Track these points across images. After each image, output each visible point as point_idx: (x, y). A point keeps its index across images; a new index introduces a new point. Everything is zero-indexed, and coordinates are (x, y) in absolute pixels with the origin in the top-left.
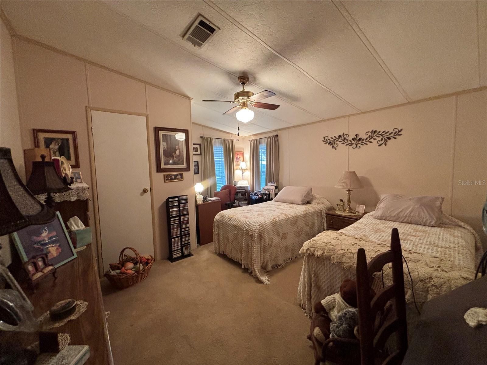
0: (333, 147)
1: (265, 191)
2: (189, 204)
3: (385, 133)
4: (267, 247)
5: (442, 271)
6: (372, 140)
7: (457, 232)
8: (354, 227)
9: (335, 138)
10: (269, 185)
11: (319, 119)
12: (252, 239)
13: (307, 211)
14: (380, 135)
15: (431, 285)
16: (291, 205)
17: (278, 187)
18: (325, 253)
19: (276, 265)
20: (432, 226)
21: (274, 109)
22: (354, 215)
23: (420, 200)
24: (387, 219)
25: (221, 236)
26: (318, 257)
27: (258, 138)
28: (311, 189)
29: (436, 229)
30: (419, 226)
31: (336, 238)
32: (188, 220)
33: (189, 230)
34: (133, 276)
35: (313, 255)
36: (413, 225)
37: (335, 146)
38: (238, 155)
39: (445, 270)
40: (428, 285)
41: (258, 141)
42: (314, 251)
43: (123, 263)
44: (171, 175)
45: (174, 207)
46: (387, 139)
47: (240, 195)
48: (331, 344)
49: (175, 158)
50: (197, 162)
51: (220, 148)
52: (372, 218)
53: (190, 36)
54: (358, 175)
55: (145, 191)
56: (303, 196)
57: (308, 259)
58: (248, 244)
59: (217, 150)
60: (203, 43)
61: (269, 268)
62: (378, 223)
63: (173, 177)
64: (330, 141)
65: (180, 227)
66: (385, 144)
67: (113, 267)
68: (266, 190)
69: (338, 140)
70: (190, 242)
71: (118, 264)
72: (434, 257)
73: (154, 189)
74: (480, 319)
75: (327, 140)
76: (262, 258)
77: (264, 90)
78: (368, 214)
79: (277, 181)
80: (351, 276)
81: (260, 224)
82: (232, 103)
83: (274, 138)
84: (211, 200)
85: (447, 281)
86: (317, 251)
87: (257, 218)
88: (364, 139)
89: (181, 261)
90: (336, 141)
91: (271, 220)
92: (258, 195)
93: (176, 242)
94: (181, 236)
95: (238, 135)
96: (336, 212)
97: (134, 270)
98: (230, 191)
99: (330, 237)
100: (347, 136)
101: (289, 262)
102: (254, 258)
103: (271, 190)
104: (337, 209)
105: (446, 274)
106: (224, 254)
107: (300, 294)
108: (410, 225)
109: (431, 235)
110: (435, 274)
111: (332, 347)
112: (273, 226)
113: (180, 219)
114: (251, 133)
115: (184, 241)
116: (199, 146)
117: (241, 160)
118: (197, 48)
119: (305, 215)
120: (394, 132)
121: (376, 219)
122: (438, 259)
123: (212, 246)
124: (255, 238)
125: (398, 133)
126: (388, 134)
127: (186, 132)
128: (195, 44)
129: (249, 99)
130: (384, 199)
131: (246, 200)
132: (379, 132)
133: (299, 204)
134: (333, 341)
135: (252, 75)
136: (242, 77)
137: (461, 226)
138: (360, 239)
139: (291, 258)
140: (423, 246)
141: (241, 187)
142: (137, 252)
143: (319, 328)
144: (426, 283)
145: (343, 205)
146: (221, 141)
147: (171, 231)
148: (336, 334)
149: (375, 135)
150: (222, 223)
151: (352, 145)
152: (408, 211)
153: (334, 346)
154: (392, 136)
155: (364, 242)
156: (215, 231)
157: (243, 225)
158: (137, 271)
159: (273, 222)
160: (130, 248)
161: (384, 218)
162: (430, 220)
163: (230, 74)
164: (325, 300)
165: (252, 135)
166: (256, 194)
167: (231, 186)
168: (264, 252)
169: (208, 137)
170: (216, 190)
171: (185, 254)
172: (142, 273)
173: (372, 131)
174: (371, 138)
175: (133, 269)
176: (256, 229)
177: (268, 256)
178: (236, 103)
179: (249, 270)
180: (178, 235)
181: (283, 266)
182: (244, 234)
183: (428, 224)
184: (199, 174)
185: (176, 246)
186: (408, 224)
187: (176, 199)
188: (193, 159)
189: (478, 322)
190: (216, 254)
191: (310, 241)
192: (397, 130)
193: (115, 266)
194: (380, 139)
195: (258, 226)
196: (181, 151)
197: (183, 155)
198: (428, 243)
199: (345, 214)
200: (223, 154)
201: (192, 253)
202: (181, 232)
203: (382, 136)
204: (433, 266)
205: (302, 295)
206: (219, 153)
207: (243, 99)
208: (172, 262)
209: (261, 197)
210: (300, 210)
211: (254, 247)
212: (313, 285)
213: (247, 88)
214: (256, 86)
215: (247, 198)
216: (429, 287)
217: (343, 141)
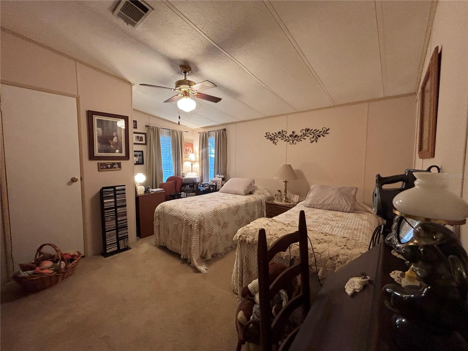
0: (274, 142)
1: (212, 182)
2: (127, 195)
3: (316, 131)
4: (206, 236)
5: (347, 249)
6: (305, 137)
7: (365, 216)
8: (287, 215)
9: (275, 134)
10: (217, 177)
11: (262, 116)
12: (191, 229)
13: (248, 201)
14: (312, 133)
15: (337, 262)
16: (235, 196)
17: (225, 179)
18: (255, 239)
19: (216, 254)
20: (349, 212)
21: (216, 102)
22: (289, 204)
23: (340, 190)
24: (315, 207)
25: (161, 227)
26: (249, 243)
27: (207, 130)
28: (254, 181)
29: (351, 214)
30: (339, 212)
31: (267, 224)
32: (126, 212)
33: (127, 222)
34: (51, 276)
35: (245, 241)
36: (334, 212)
37: (276, 141)
38: (187, 147)
39: (349, 248)
40: (335, 262)
41: (207, 133)
42: (246, 237)
43: (38, 262)
44: (107, 164)
45: (110, 197)
46: (318, 137)
47: (188, 187)
48: (251, 325)
49: (111, 145)
50: (142, 152)
51: (168, 139)
52: (303, 206)
53: (121, 12)
54: (293, 169)
55: (73, 180)
56: (246, 187)
57: (240, 245)
58: (187, 235)
59: (164, 140)
60: (137, 22)
61: (209, 256)
62: (307, 210)
63: (109, 166)
64: (271, 137)
65: (116, 219)
66: (316, 141)
67: (24, 268)
68: (214, 181)
69: (278, 136)
70: (127, 235)
71: (33, 263)
72: (343, 238)
73: (85, 178)
74: (355, 287)
75: (268, 136)
76: (201, 247)
77: (205, 80)
78: (301, 203)
79: (225, 173)
80: (276, 259)
81: (200, 214)
82: (172, 90)
83: (222, 132)
84: (154, 191)
85: (349, 257)
86: (249, 237)
87: (199, 208)
88: (299, 136)
89: (116, 255)
90: (276, 137)
91: (212, 210)
92: (205, 187)
93: (111, 236)
94: (117, 229)
95: (179, 124)
96: (274, 201)
97: (53, 269)
98: (176, 183)
99: (262, 223)
100: (286, 133)
101: (229, 250)
102: (192, 248)
103: (218, 182)
104: (276, 199)
105: (349, 252)
106: (164, 246)
107: (234, 279)
108: (332, 211)
109: (345, 220)
110: (342, 251)
111: (252, 328)
112: (214, 216)
113: (116, 211)
114: (201, 126)
115: (120, 234)
116: (144, 135)
117: (190, 152)
118: (130, 27)
119: (247, 205)
120: (323, 131)
121: (306, 207)
122: (346, 239)
123: (152, 239)
124: (194, 228)
125: (326, 132)
126: (318, 132)
127: (126, 119)
128: (128, 22)
129: (191, 88)
130: (313, 189)
131: (194, 191)
132: (312, 130)
133: (242, 195)
134: (253, 322)
135: (194, 65)
136: (184, 66)
137: (369, 212)
138: (288, 225)
139: (231, 246)
140: (338, 229)
141: (189, 179)
142: (58, 249)
143: (243, 311)
144: (334, 260)
145: (281, 195)
146: (169, 132)
147: (105, 223)
148: (256, 315)
149: (308, 132)
150: (163, 214)
151: (289, 141)
152: (330, 200)
153: (253, 327)
154: (321, 134)
155: (290, 227)
156: (155, 223)
157: (183, 215)
158: (58, 270)
159: (214, 211)
160: (49, 245)
161: (312, 206)
162: (347, 207)
163: (172, 61)
164: (251, 284)
165: (202, 128)
166: (204, 186)
167: (179, 177)
168: (203, 241)
169: (155, 127)
170: (162, 181)
171: (122, 247)
172: (63, 272)
173: (306, 129)
174: (305, 136)
175: (52, 267)
176: (195, 219)
177: (207, 245)
178: (177, 90)
179: (188, 260)
180: (114, 227)
181: (223, 254)
182: (184, 225)
183: (345, 211)
184: (144, 164)
185: (111, 239)
186: (331, 211)
187: (112, 189)
188: (133, 149)
189: (353, 290)
190: (156, 246)
191: (244, 228)
192: (325, 129)
193: (27, 266)
194: (312, 136)
195: (198, 216)
196: (120, 138)
197: (122, 142)
198: (342, 226)
199: (281, 203)
200: (170, 145)
201: (130, 246)
202: (117, 224)
203: (314, 134)
204: (341, 245)
205: (235, 281)
206: (167, 144)
207: (184, 88)
208: (105, 257)
209: (208, 188)
210: (242, 200)
211: (193, 237)
212: (244, 271)
213: (189, 78)
214: (199, 77)
215: (195, 190)
216: (335, 264)
217: (282, 137)
